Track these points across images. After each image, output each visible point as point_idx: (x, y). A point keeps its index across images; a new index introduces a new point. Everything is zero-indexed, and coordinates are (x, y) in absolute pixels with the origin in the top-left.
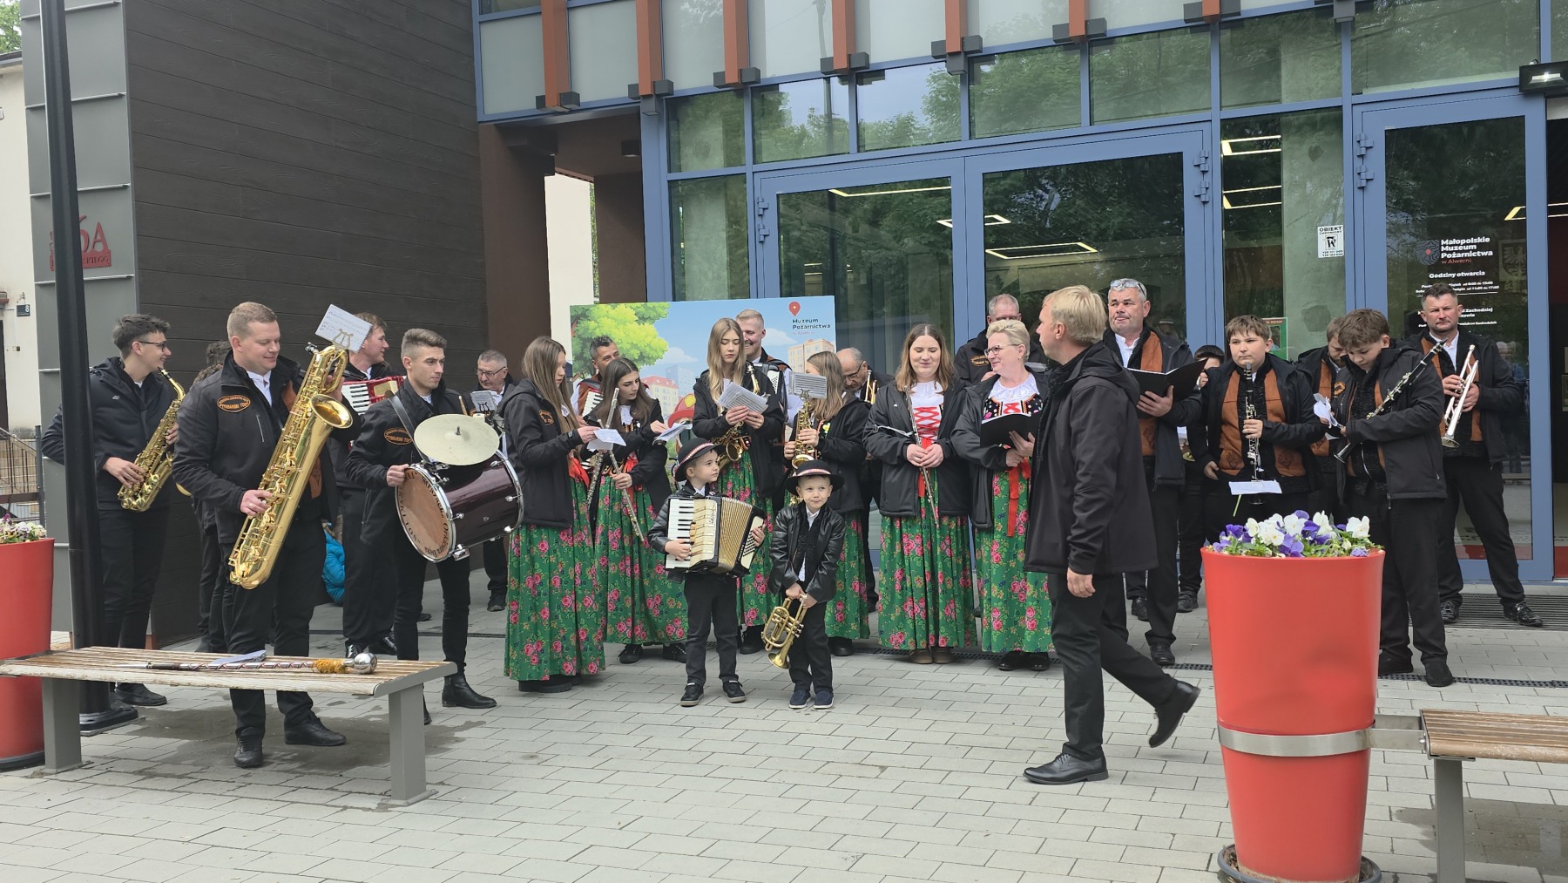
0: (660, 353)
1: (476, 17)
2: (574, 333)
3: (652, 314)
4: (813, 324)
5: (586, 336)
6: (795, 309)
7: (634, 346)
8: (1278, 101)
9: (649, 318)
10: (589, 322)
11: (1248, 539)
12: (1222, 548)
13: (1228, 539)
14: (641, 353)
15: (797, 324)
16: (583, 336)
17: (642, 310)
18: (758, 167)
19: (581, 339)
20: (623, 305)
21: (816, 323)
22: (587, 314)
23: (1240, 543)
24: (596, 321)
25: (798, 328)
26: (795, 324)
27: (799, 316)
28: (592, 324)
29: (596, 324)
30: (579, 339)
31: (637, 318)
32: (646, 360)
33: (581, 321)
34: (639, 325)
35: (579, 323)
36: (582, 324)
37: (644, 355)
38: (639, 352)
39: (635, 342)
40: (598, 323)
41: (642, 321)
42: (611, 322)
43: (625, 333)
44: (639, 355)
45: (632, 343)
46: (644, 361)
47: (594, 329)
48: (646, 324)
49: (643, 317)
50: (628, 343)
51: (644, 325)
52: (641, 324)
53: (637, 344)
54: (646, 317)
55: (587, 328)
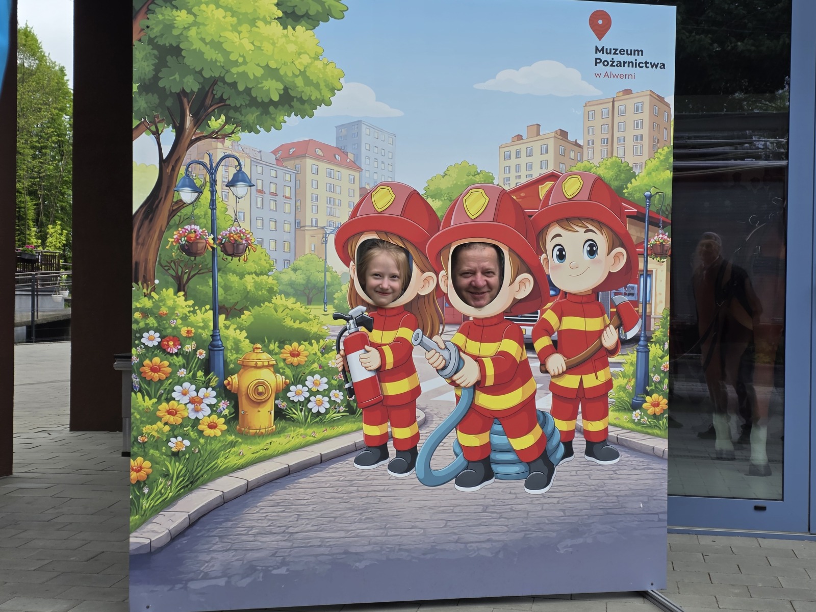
0: (326, 93)
3: (313, 8)
4: (631, 58)
5: (166, 41)
6: (600, 24)
7: (272, 73)
9: (306, 16)
10: (175, 13)
14: (286, 89)
16: (161, 42)
19: (156, 46)
21: (640, 59)
24: (190, 12)
25: (606, 63)
26: (600, 55)
28: (182, 17)
29: (191, 18)
30: (151, 47)
31: (280, 14)
32: (295, 103)
33: (158, 10)
34: (285, 28)
35: (154, 12)
36: (160, 17)
37: (292, 93)
38: (281, 86)
39: (273, 65)
40: (195, 15)
41: (290, 20)
42: (224, 17)
43: (252, 43)
44: (282, 92)
45: (267, 65)
46: (291, 107)
47: (185, 28)
48: (298, 28)
49: (294, 12)
50: (258, 65)
51: (294, 29)
52: (289, 27)
53: (277, 70)
54: (299, 13)
55: (170, 26)
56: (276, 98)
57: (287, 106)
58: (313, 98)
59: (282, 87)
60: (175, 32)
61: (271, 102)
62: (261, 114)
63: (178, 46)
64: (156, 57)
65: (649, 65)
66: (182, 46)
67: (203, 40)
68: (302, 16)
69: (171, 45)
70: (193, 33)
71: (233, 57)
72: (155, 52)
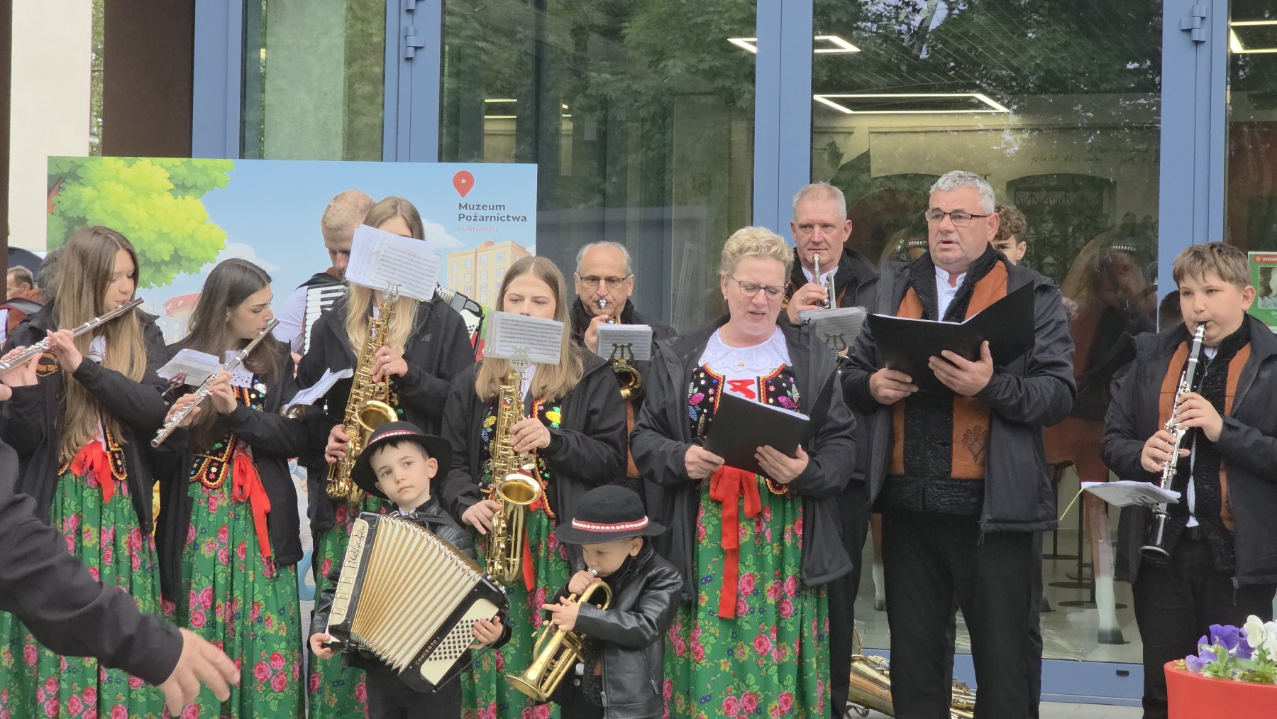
0: (211, 253)
2: (51, 207)
3: (201, 180)
4: (494, 213)
5: (73, 214)
6: (463, 184)
7: (164, 237)
9: (195, 187)
10: (82, 189)
11: (1246, 651)
12: (1200, 665)
13: (1212, 649)
14: (176, 251)
15: (467, 212)
16: (70, 214)
17: (181, 171)
19: (66, 218)
20: (146, 161)
21: (502, 213)
22: (79, 172)
23: (1233, 659)
24: (94, 188)
25: (469, 218)
26: (463, 211)
27: (472, 197)
28: (87, 193)
29: (95, 193)
30: (61, 218)
31: (172, 186)
32: (184, 262)
33: (67, 187)
34: (176, 198)
35: (64, 189)
36: (70, 193)
37: (181, 253)
38: (171, 248)
39: (165, 230)
40: (99, 191)
41: (180, 191)
42: (124, 191)
43: (147, 212)
44: (172, 253)
45: (160, 231)
46: (180, 265)
47: (90, 202)
48: (187, 197)
49: (183, 184)
50: (152, 231)
51: (184, 198)
52: (179, 197)
53: (168, 234)
54: (188, 185)
55: (77, 201)
56: (167, 258)
57: (177, 264)
58: (200, 257)
59: (173, 248)
60: (82, 206)
61: (163, 262)
62: (155, 271)
63: (84, 217)
64: (66, 227)
65: (510, 218)
66: (87, 217)
67: (105, 211)
68: (190, 188)
69: (78, 217)
70: (96, 206)
71: (130, 225)
72: (66, 223)
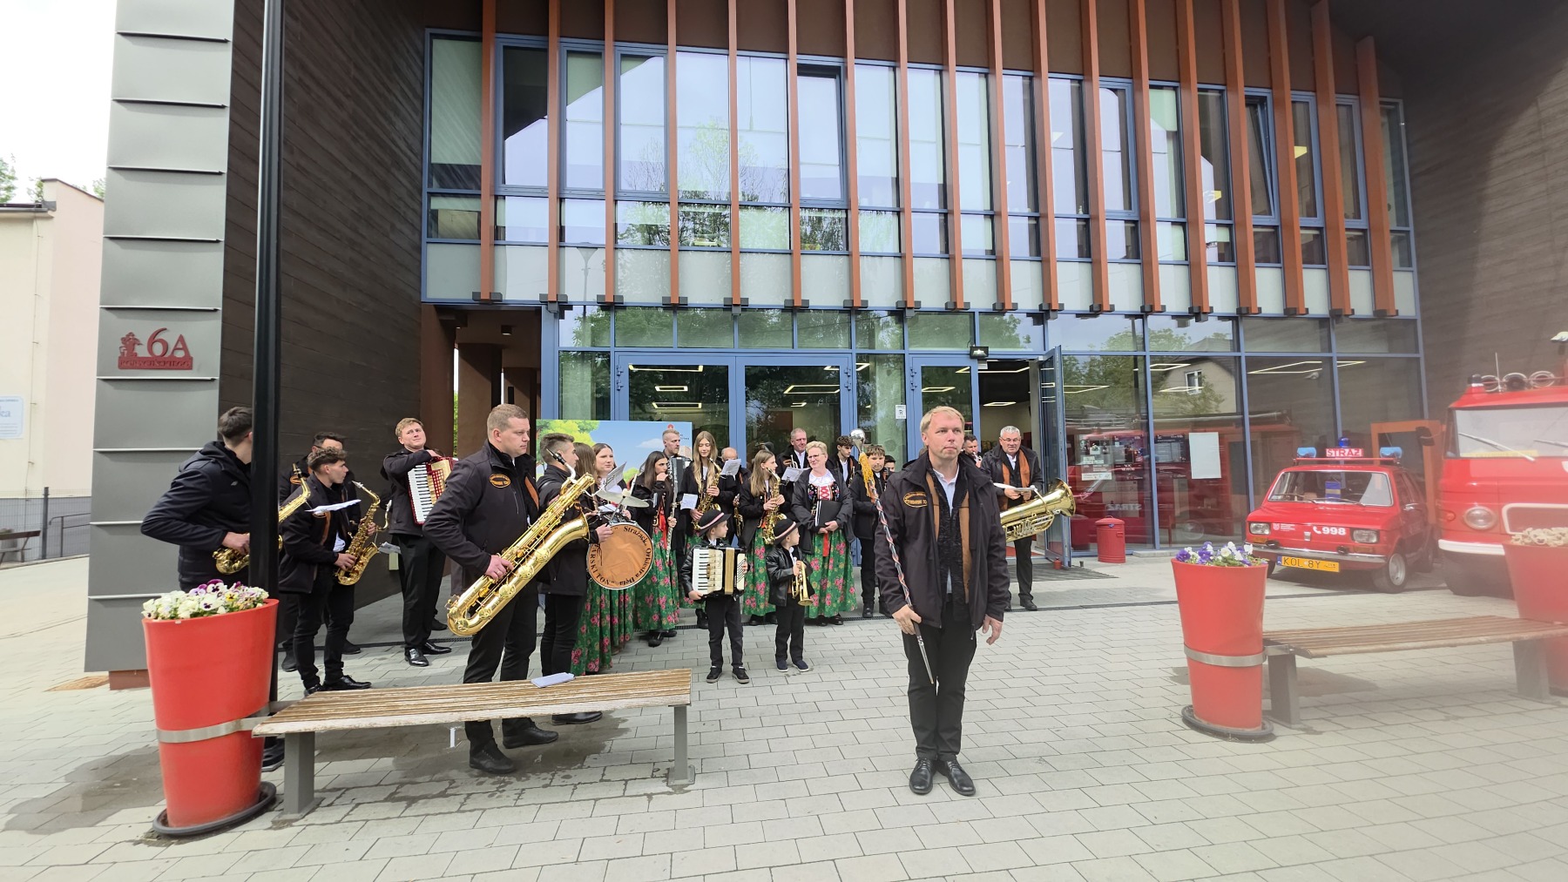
1: (425, 238)
3: (589, 427)
8: (874, 348)
9: (587, 429)
17: (583, 424)
18: (617, 349)
22: (547, 425)
31: (579, 429)
49: (583, 429)
